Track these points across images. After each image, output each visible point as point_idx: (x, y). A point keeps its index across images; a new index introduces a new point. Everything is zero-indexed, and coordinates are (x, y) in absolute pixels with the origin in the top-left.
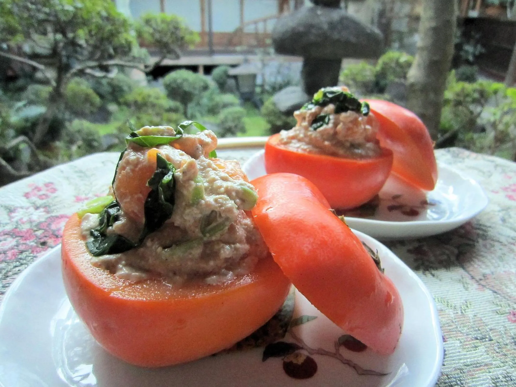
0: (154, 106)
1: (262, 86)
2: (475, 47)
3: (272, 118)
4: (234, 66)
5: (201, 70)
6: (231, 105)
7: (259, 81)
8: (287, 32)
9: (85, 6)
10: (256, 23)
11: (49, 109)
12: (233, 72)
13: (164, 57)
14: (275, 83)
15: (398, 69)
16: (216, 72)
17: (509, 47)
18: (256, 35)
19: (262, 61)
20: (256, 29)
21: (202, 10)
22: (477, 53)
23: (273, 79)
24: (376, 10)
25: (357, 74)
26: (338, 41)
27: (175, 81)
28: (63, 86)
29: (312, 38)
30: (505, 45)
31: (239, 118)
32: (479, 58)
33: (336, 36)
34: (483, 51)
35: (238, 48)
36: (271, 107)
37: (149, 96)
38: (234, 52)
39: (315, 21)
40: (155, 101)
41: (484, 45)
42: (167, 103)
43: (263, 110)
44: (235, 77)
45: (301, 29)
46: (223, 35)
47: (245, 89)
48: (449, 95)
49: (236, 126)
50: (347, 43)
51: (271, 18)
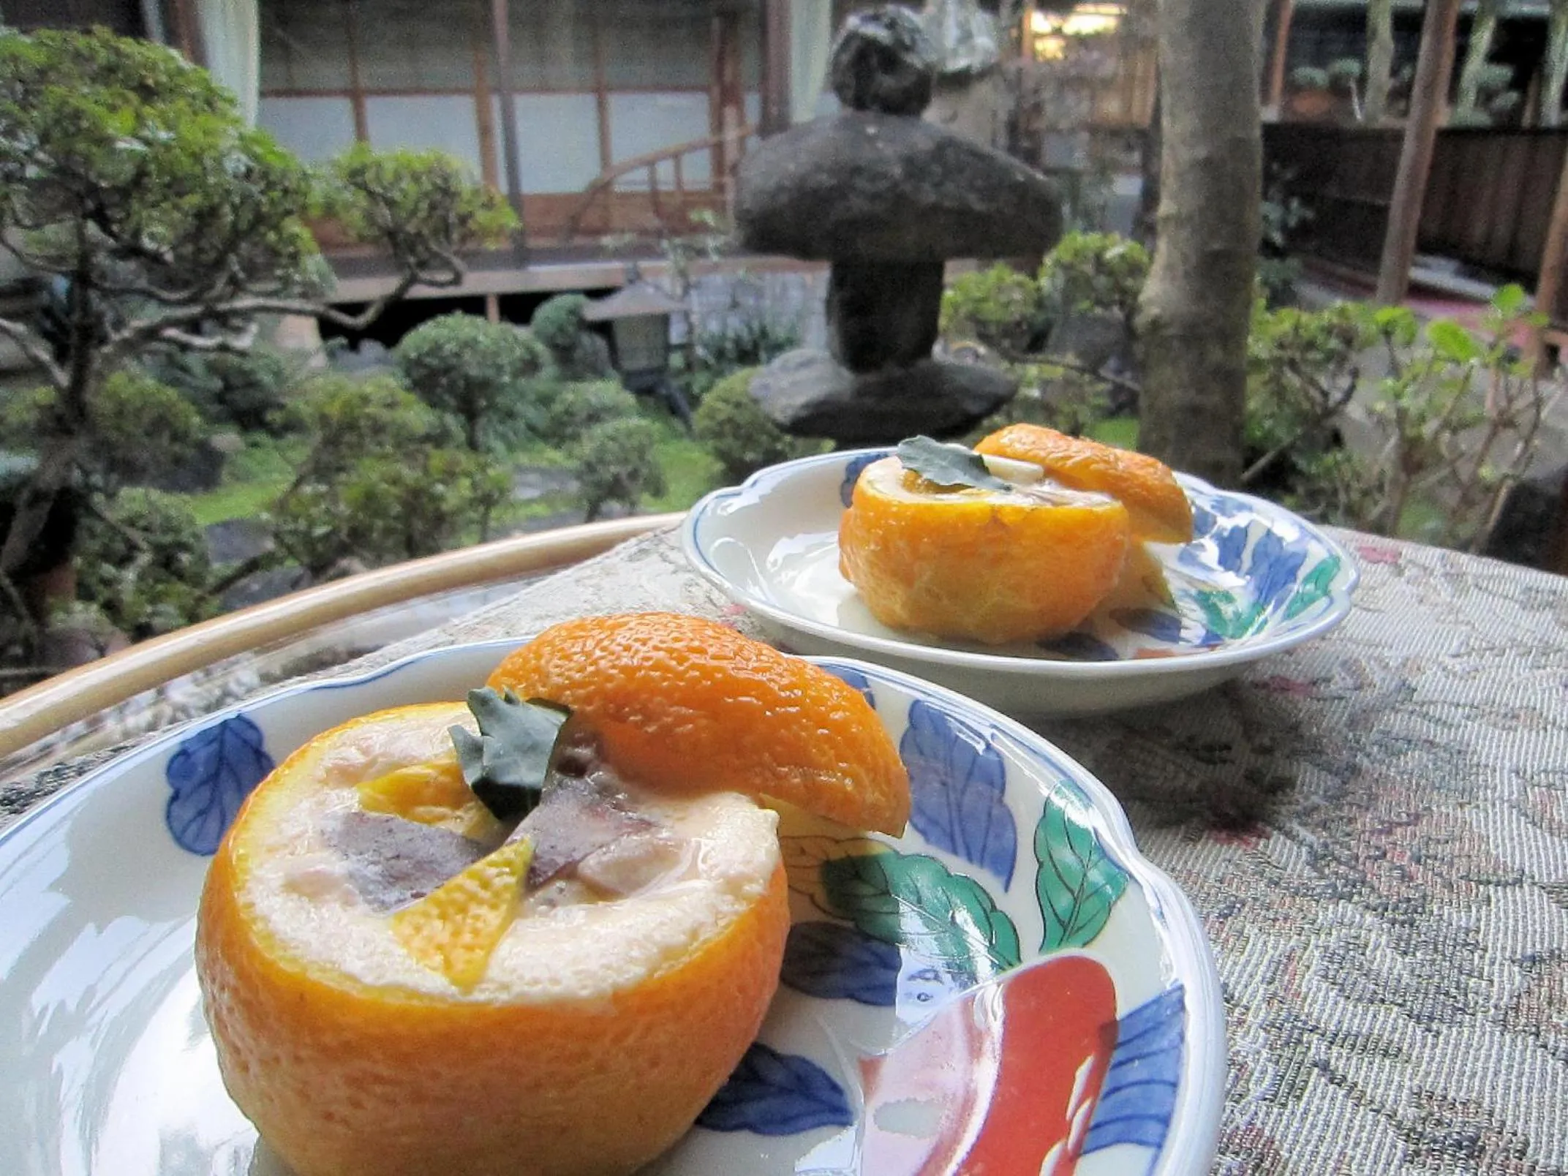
0: (378, 429)
1: (686, 347)
2: (1285, 204)
3: (729, 442)
4: (597, 294)
5: (493, 309)
6: (615, 411)
7: (676, 334)
8: (780, 188)
9: (180, 138)
10: (651, 163)
11: (47, 458)
12: (596, 311)
13: (413, 280)
14: (723, 337)
15: (1102, 281)
16: (544, 312)
17: (1380, 202)
18: (654, 199)
19: (683, 273)
20: (653, 181)
21: (485, 131)
22: (1293, 222)
23: (714, 326)
24: (1003, 116)
25: (984, 300)
26: (935, 209)
27: (436, 349)
28: (92, 384)
29: (858, 204)
30: (1363, 197)
31: (641, 451)
32: (1299, 236)
33: (928, 196)
34: (1310, 214)
35: (607, 241)
36: (725, 411)
37: (365, 400)
38: (596, 253)
39: (865, 155)
40: (386, 415)
41: (1307, 200)
42: (418, 416)
43: (699, 419)
44: (604, 328)
45: (825, 180)
46: (550, 202)
47: (638, 362)
48: (1258, 346)
49: (633, 475)
50: (963, 214)
51: (692, 148)
